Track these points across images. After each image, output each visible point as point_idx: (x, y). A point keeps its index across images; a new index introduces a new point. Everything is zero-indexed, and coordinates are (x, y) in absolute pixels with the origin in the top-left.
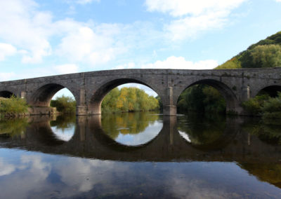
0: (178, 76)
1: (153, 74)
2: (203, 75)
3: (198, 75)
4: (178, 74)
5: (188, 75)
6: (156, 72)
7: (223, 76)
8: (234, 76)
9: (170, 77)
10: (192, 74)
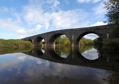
0: (76, 31)
1: (67, 31)
2: (86, 30)
3: (84, 30)
4: (76, 30)
5: (80, 30)
6: (68, 30)
7: (96, 29)
8: (101, 29)
9: (73, 32)
10: (82, 30)
